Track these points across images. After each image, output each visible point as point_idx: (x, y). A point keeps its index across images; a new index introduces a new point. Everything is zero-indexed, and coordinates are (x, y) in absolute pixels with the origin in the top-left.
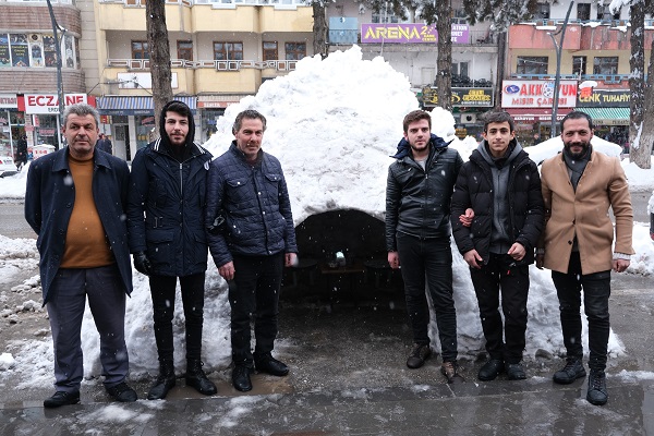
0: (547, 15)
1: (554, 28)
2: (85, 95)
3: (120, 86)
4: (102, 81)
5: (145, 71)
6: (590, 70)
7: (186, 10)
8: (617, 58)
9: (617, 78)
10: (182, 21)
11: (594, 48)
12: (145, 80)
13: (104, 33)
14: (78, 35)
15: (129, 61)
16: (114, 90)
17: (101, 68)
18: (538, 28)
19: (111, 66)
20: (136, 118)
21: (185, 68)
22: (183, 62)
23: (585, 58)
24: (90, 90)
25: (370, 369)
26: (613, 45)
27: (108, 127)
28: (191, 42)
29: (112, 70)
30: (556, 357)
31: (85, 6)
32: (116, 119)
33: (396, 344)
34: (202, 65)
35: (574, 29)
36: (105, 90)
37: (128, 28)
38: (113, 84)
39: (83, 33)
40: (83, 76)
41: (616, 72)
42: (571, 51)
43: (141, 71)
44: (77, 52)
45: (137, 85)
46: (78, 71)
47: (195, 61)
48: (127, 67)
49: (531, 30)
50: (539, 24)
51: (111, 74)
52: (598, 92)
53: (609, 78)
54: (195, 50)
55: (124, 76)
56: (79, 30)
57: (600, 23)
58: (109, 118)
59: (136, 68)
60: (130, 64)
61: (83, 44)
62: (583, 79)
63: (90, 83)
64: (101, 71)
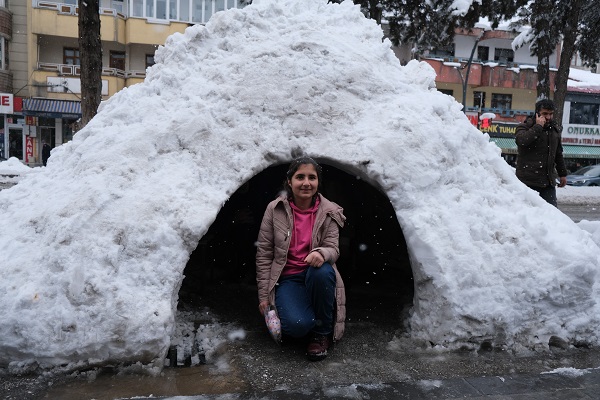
0: (453, 54)
1: (459, 65)
2: (11, 96)
3: (49, 89)
4: (30, 83)
5: (75, 76)
6: (488, 104)
7: (121, 22)
8: (510, 96)
9: (512, 113)
10: (116, 33)
11: (492, 85)
12: (75, 85)
13: (36, 37)
14: (8, 37)
15: (60, 67)
16: (42, 93)
17: (30, 70)
18: (445, 63)
19: (41, 69)
20: (64, 122)
21: (117, 76)
22: (115, 71)
23: (484, 94)
24: (16, 91)
25: (349, 360)
26: (508, 84)
27: (34, 128)
28: (123, 53)
29: (42, 73)
30: (572, 346)
31: (17, 10)
32: (42, 121)
33: (373, 331)
34: (134, 74)
35: (475, 67)
36: (33, 92)
37: (61, 33)
38: (42, 87)
39: (14, 35)
40: (11, 77)
41: (510, 107)
42: (473, 86)
43: (72, 76)
44: (7, 52)
45: (66, 89)
46: (5, 72)
47: (127, 70)
48: (58, 71)
49: (439, 65)
50: (446, 60)
51: (40, 77)
52: (495, 124)
53: (505, 112)
54: (127, 61)
55: (53, 80)
56: (10, 32)
57: (496, 64)
58: (35, 119)
59: (67, 73)
60: (61, 69)
61: (13, 47)
62: (483, 111)
63: (18, 84)
64: (30, 74)
